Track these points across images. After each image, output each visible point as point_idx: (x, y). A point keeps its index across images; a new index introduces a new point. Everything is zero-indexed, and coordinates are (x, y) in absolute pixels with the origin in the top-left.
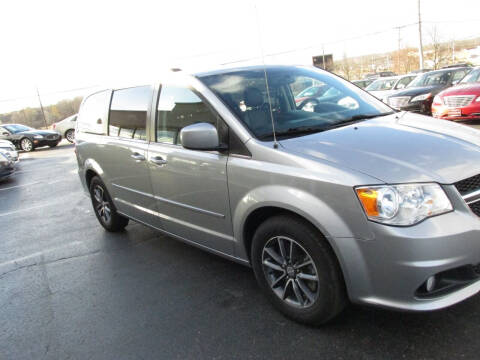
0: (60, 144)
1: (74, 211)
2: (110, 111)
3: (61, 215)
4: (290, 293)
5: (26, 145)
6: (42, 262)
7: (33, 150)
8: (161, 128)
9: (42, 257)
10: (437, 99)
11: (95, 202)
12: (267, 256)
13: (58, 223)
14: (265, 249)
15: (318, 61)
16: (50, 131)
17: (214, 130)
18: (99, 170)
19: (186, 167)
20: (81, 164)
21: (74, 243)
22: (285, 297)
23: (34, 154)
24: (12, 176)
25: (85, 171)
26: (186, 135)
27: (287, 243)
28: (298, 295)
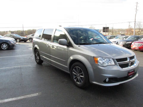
0: (27, 41)
1: (30, 58)
2: (43, 34)
3: (26, 59)
4: (77, 81)
5: (18, 40)
6: (21, 68)
7: (20, 42)
8: (55, 40)
9: (21, 67)
10: (133, 44)
11: (35, 56)
12: (74, 71)
13: (25, 60)
14: (74, 69)
15: (104, 28)
16: (25, 37)
17: (66, 41)
18: (38, 48)
19: (61, 50)
20: (33, 46)
21: (28, 65)
22: (76, 81)
23: (20, 43)
24: (14, 48)
25: (34, 48)
26: (60, 41)
27: (78, 68)
28: (79, 81)
